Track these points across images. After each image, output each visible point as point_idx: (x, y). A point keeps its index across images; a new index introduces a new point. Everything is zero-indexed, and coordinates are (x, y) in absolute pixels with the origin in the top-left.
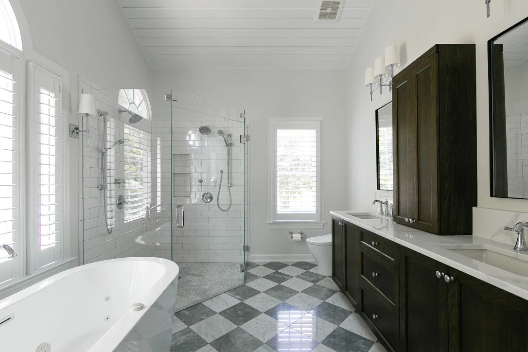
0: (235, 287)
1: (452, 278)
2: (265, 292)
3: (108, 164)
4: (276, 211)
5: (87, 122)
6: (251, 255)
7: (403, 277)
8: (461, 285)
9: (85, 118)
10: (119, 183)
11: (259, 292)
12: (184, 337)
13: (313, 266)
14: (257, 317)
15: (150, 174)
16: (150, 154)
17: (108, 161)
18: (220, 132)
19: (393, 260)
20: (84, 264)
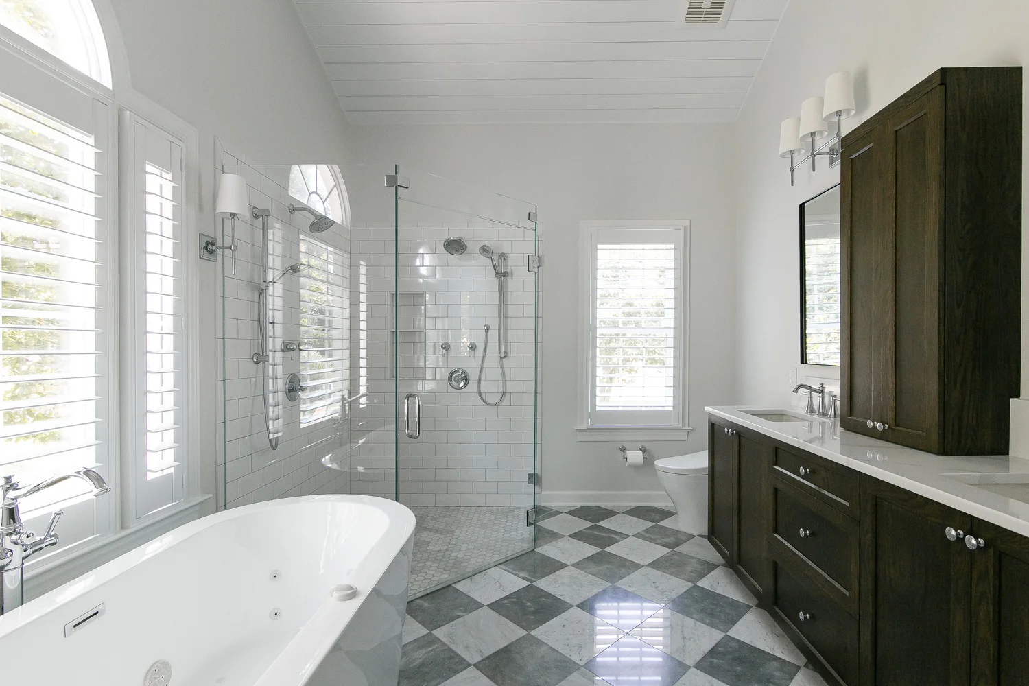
0: (517, 555)
1: (982, 541)
2: (576, 565)
3: (270, 313)
4: (594, 406)
5: (233, 230)
6: (543, 493)
7: (868, 538)
8: (1000, 556)
9: (228, 222)
10: (292, 350)
11: (562, 566)
12: (424, 651)
13: (666, 514)
14: (564, 615)
15: (347, 334)
16: (346, 293)
17: (271, 307)
18: (485, 250)
19: (847, 504)
20: (225, 509)
